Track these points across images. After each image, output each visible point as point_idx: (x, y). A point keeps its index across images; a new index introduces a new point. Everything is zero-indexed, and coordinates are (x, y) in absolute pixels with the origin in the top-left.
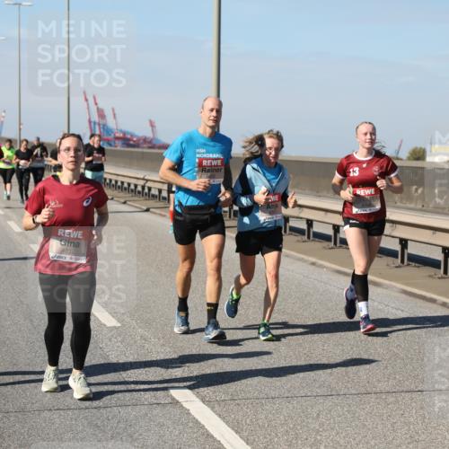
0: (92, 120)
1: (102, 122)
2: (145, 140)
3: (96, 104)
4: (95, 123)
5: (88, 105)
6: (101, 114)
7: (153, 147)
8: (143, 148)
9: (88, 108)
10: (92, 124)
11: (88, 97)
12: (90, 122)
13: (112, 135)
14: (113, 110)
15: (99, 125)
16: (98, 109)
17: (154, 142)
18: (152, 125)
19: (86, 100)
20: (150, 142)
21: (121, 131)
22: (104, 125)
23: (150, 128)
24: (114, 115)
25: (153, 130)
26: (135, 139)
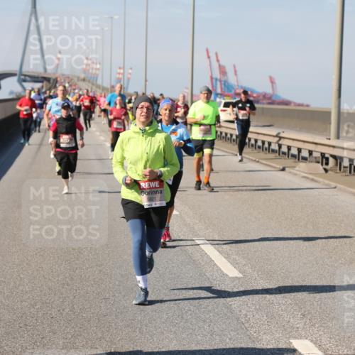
0: (214, 76)
1: (223, 79)
2: (265, 96)
3: (218, 61)
4: (216, 80)
5: (210, 62)
6: (223, 71)
7: (272, 103)
8: (264, 104)
9: (210, 65)
10: (214, 81)
11: (210, 55)
12: (212, 78)
13: (233, 91)
14: (234, 67)
15: (220, 81)
16: (220, 66)
17: (274, 98)
18: (272, 81)
19: (209, 57)
20: (270, 98)
21: (242, 87)
22: (226, 82)
23: (270, 84)
24: (235, 71)
25: (273, 86)
26: (255, 95)
